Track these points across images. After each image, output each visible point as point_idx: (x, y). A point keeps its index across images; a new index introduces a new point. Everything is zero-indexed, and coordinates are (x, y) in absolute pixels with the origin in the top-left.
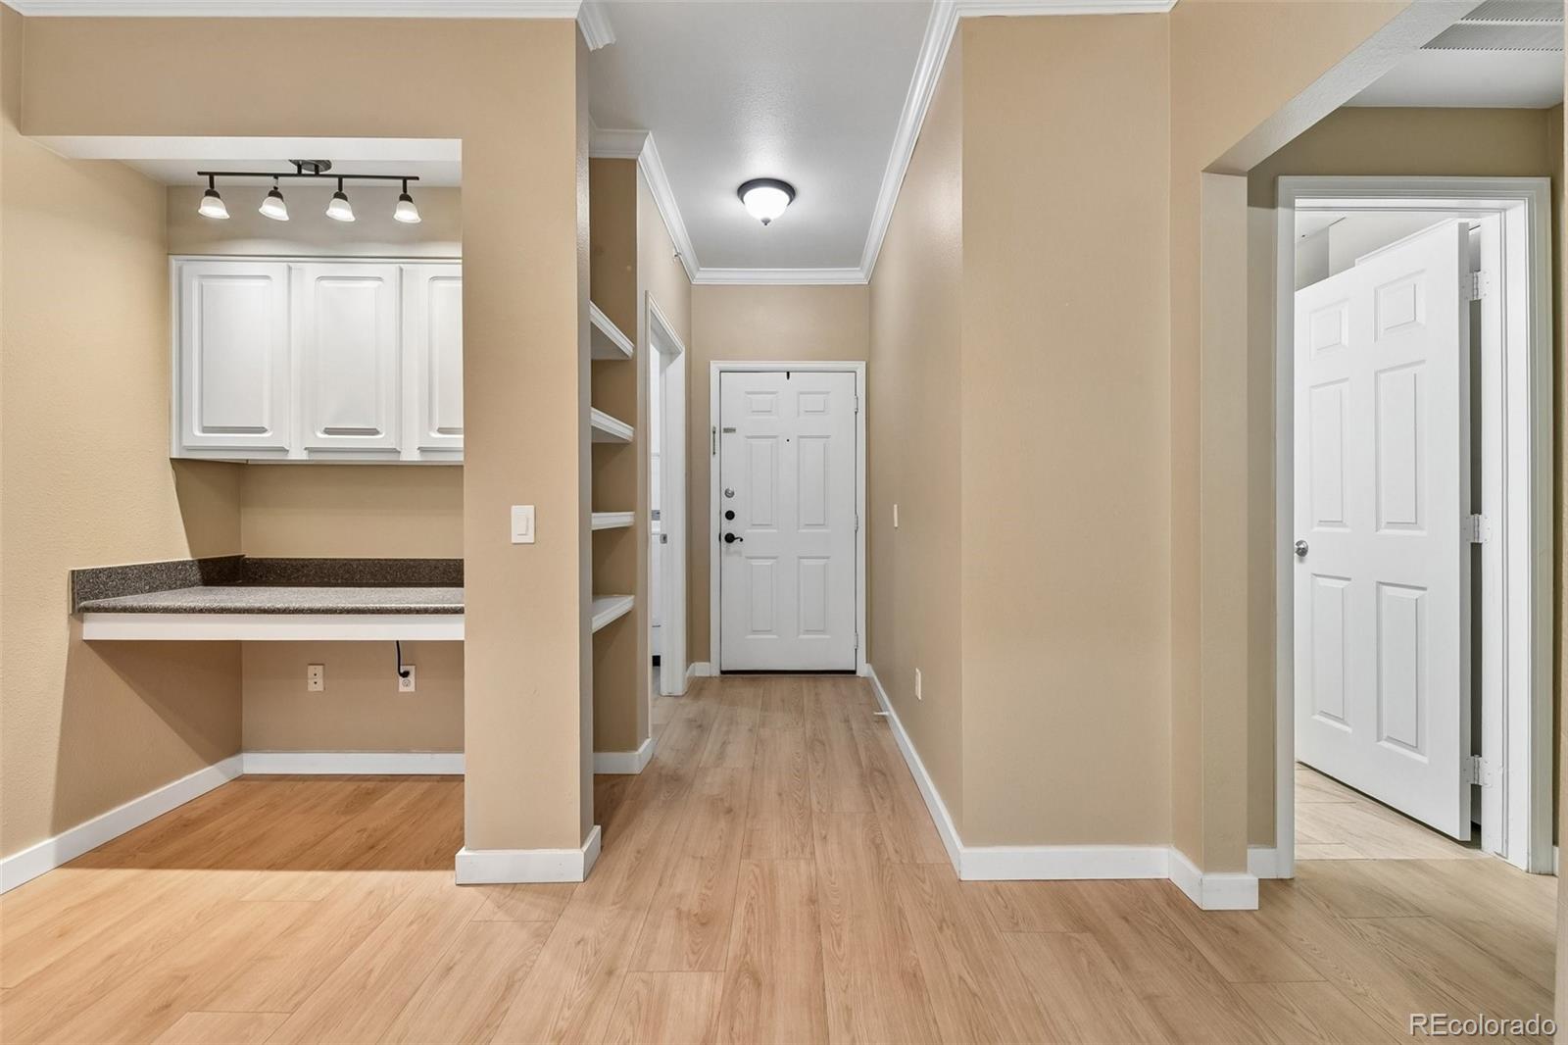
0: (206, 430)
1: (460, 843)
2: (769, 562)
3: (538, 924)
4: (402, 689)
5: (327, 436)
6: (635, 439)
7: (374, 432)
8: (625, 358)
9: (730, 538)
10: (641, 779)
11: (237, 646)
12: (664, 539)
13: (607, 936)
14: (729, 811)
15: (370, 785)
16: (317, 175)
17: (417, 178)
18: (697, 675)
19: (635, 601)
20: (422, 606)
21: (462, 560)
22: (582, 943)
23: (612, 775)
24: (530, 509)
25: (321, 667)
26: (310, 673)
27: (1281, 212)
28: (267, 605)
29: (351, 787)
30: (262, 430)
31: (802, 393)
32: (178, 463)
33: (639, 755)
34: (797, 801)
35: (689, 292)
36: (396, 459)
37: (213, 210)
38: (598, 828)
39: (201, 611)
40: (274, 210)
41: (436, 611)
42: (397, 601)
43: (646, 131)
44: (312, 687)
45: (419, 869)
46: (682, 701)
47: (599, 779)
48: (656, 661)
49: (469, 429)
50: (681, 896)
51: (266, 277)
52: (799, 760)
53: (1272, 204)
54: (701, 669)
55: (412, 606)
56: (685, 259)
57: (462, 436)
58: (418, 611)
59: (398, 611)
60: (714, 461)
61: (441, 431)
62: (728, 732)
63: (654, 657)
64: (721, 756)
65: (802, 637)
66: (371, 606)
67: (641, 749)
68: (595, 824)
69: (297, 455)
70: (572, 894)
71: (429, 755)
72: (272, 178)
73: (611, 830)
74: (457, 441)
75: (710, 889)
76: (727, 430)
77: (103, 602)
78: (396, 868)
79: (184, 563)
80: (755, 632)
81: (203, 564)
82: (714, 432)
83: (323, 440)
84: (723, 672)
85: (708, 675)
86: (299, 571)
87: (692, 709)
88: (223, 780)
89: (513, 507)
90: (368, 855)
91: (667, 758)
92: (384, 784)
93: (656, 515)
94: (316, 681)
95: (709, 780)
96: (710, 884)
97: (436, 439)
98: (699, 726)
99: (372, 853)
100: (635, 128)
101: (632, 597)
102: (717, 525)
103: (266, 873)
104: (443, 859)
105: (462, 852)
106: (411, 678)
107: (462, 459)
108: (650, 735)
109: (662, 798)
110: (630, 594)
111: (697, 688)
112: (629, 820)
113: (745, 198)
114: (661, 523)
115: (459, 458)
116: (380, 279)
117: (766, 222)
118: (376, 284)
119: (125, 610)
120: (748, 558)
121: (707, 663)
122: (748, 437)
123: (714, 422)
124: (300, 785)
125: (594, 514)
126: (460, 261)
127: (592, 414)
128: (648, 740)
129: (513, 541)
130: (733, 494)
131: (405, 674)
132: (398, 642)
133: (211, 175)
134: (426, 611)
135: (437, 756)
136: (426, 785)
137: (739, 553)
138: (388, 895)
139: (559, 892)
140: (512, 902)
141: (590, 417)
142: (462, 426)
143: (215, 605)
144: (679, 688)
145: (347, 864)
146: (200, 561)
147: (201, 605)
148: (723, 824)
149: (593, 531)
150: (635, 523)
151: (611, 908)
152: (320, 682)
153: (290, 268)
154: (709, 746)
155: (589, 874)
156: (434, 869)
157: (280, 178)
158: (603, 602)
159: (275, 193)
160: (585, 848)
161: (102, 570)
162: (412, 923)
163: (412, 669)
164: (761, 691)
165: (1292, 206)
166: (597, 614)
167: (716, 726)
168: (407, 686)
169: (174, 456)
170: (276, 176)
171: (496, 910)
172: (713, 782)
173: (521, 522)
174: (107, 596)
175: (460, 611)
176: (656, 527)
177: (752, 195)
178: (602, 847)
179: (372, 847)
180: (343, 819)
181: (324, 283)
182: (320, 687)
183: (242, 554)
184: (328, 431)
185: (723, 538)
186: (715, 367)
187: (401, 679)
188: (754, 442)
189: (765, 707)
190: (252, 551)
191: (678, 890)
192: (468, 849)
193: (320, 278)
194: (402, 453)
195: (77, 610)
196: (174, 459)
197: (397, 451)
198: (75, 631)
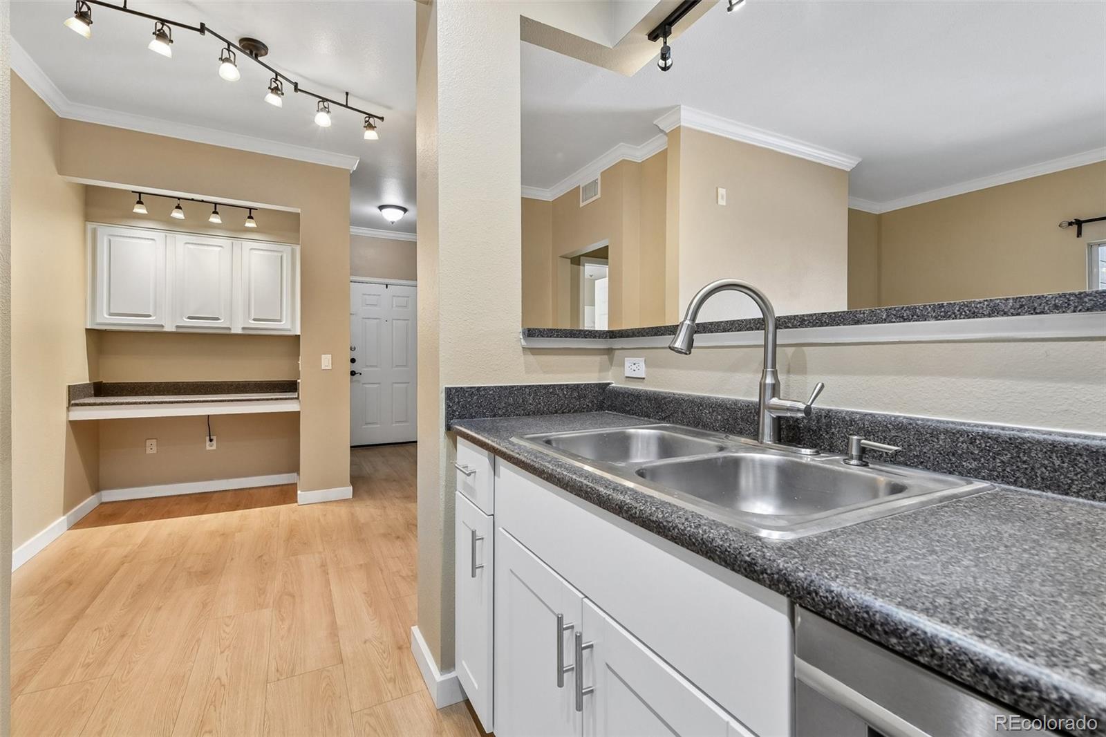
0: (111, 314)
2: (376, 386)
4: (208, 448)
5: (189, 320)
7: (216, 319)
9: (353, 373)
16: (203, 201)
17: (256, 209)
24: (330, 356)
25: (155, 440)
26: (148, 444)
27: (581, 267)
30: (149, 316)
31: (394, 296)
32: (92, 331)
36: (228, 332)
37: (140, 210)
40: (177, 214)
44: (148, 451)
51: (153, 239)
53: (579, 265)
61: (255, 320)
65: (394, 425)
69: (169, 328)
71: (226, 480)
72: (177, 199)
77: (73, 402)
79: (88, 384)
80: (367, 424)
81: (94, 385)
83: (186, 322)
86: (143, 388)
89: (323, 356)
94: (152, 448)
97: (252, 323)
105: (300, 493)
106: (214, 442)
113: (382, 211)
116: (221, 246)
117: (393, 223)
118: (219, 249)
120: (363, 384)
122: (363, 318)
129: (323, 368)
130: (355, 348)
131: (211, 441)
133: (140, 194)
135: (231, 480)
146: (94, 383)
152: (155, 448)
153: (166, 236)
157: (181, 200)
159: (178, 207)
161: (73, 386)
163: (215, 438)
165: (584, 266)
168: (211, 447)
169: (88, 327)
170: (179, 198)
173: (326, 361)
174: (75, 399)
177: (385, 211)
181: (188, 246)
182: (154, 451)
183: (100, 380)
184: (189, 318)
187: (208, 442)
188: (367, 321)
190: (107, 379)
193: (186, 243)
194: (232, 329)
195: (70, 405)
196: (86, 329)
197: (229, 329)
198: (68, 416)
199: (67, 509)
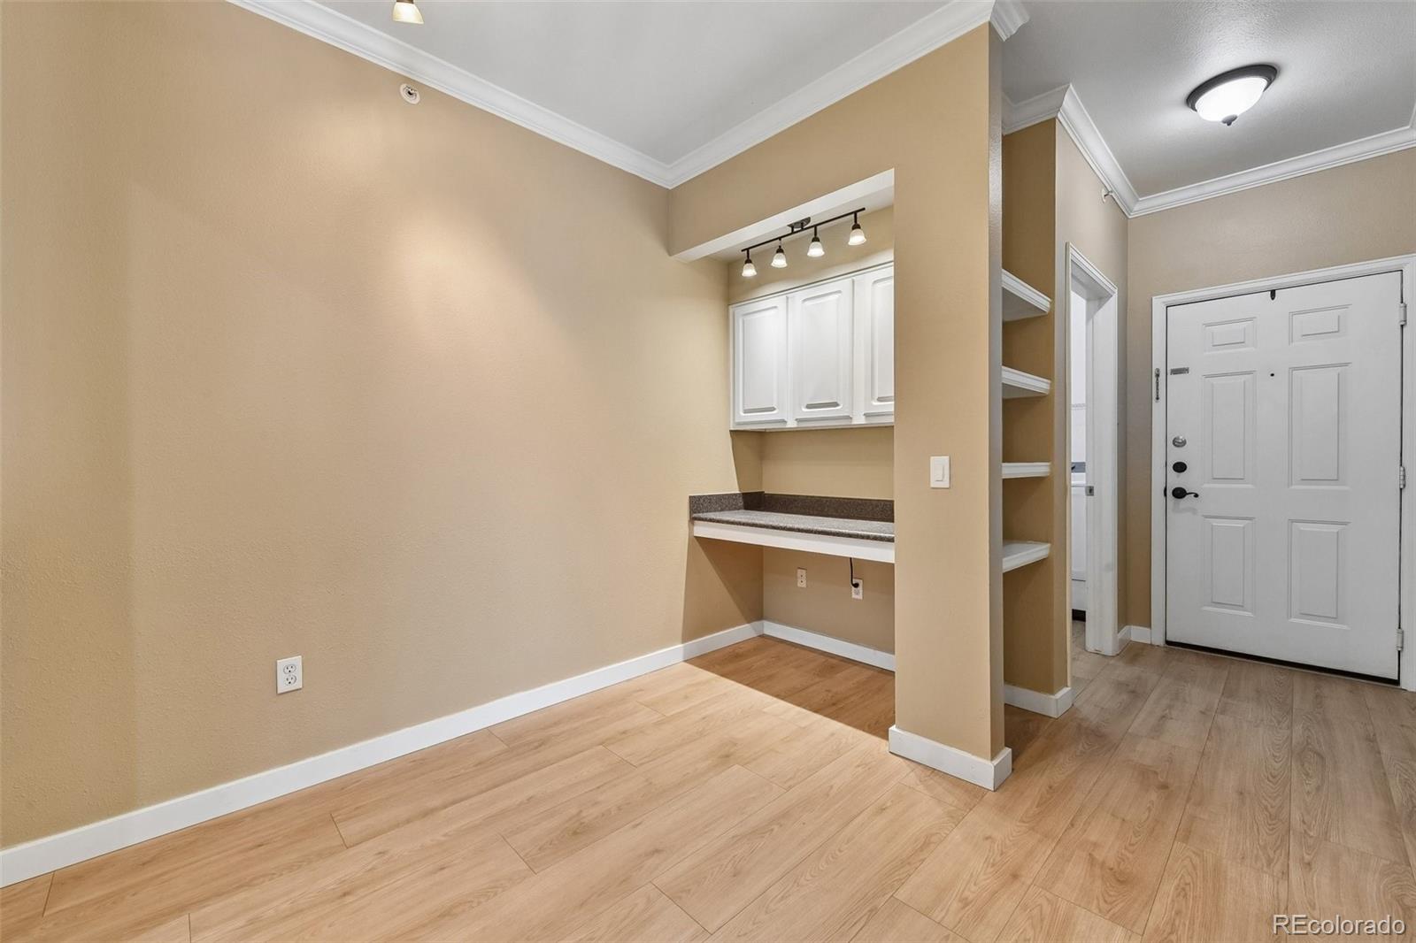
0: (745, 412)
1: (893, 723)
2: (1240, 524)
3: (952, 808)
4: (854, 596)
5: (808, 410)
6: (1052, 391)
7: (836, 404)
8: (1043, 314)
9: (1180, 493)
10: (1058, 724)
11: (759, 549)
12: (1090, 491)
13: (1014, 844)
14: (1164, 787)
15: (834, 661)
16: (803, 229)
17: (864, 209)
18: (1133, 639)
19: (1051, 548)
20: (865, 533)
21: (892, 502)
22: (990, 840)
23: (1027, 711)
24: (946, 459)
25: (804, 571)
26: (799, 575)
28: (775, 524)
29: (822, 659)
30: (773, 409)
32: (734, 433)
33: (1057, 700)
34: (1266, 808)
35: (1123, 228)
36: (849, 423)
37: (749, 272)
38: (1008, 751)
39: (744, 524)
40: (779, 262)
41: (875, 538)
42: (850, 528)
43: (1066, 86)
44: (799, 585)
45: (864, 731)
46: (1112, 662)
47: (1010, 709)
48: (1079, 616)
49: (898, 397)
50: (1095, 845)
51: (775, 307)
52: (1277, 766)
54: (1138, 634)
55: (859, 533)
56: (1121, 197)
57: (893, 403)
58: (862, 537)
59: (850, 536)
60: (1158, 409)
61: (880, 399)
62: (1170, 707)
63: (1074, 612)
64: (1157, 730)
65: (1294, 619)
66: (833, 530)
67: (1059, 695)
68: (1006, 746)
69: (791, 424)
70: (983, 797)
71: (872, 651)
72: (778, 241)
73: (1023, 758)
74: (889, 406)
75: (1133, 852)
76: (1176, 372)
77: (701, 515)
78: (849, 724)
79: (735, 495)
80: (1216, 604)
81: (745, 495)
82: (1158, 376)
83: (807, 413)
84: (1168, 643)
85: (1149, 642)
86: (792, 503)
87: (1125, 672)
88: (754, 635)
89: (932, 458)
90: (832, 708)
91: (1090, 713)
92: (843, 663)
93: (1079, 467)
94: (802, 580)
95: (1140, 748)
96: (1131, 848)
97: (877, 407)
98: (1134, 693)
99: (834, 708)
100: (1054, 88)
101: (1049, 545)
102: (1160, 476)
103: (775, 699)
104: (880, 728)
105: (893, 728)
106: (860, 588)
107: (893, 421)
108: (1069, 684)
109: (1080, 747)
110: (1047, 542)
111: (1131, 652)
112: (1042, 756)
113: (1196, 106)
114: (1087, 475)
115: (890, 420)
116: (839, 292)
117: (1229, 122)
118: (837, 296)
119: (711, 520)
120: (1207, 517)
121: (1147, 629)
122: (1207, 377)
123: (1158, 363)
124: (793, 649)
125: (1004, 464)
126: (892, 264)
127: (1003, 373)
128: (1065, 690)
129: (932, 486)
130: (1184, 443)
131: (856, 585)
132: (851, 559)
133: (748, 249)
134: (868, 537)
135: (878, 652)
136: (870, 673)
137: (1194, 511)
138: (844, 740)
139: (973, 792)
140: (932, 781)
141: (1001, 374)
142: (893, 394)
143: (750, 521)
144: (1109, 647)
145: (820, 710)
146: (743, 494)
147: (743, 520)
148: (1153, 796)
149: (1004, 480)
150: (1051, 473)
151: (1018, 824)
152: (805, 582)
153: (788, 298)
154: (1142, 715)
155: (1000, 786)
156: (874, 734)
157: (782, 239)
158: (1015, 546)
159: (780, 250)
160: (996, 762)
161: (701, 497)
162: (859, 766)
163: (860, 582)
164: (1226, 672)
166: (1009, 555)
167: (1153, 696)
168: (857, 594)
169: (732, 429)
170: (780, 238)
171: (918, 782)
172: (1147, 752)
173: (939, 471)
174: (703, 512)
175: (891, 540)
176: (1078, 480)
178: (1013, 770)
179: (834, 704)
180: (817, 679)
181: (808, 303)
182: (804, 585)
183: (763, 491)
184: (809, 407)
185: (1169, 493)
186: (1158, 303)
187: (853, 588)
188: (1215, 381)
189: (1229, 693)
190: (770, 488)
191: (1093, 838)
192: (898, 727)
193: (805, 300)
194: (854, 418)
195: (693, 520)
196: (731, 431)
197: (849, 418)
198: (691, 531)
199: (688, 635)
